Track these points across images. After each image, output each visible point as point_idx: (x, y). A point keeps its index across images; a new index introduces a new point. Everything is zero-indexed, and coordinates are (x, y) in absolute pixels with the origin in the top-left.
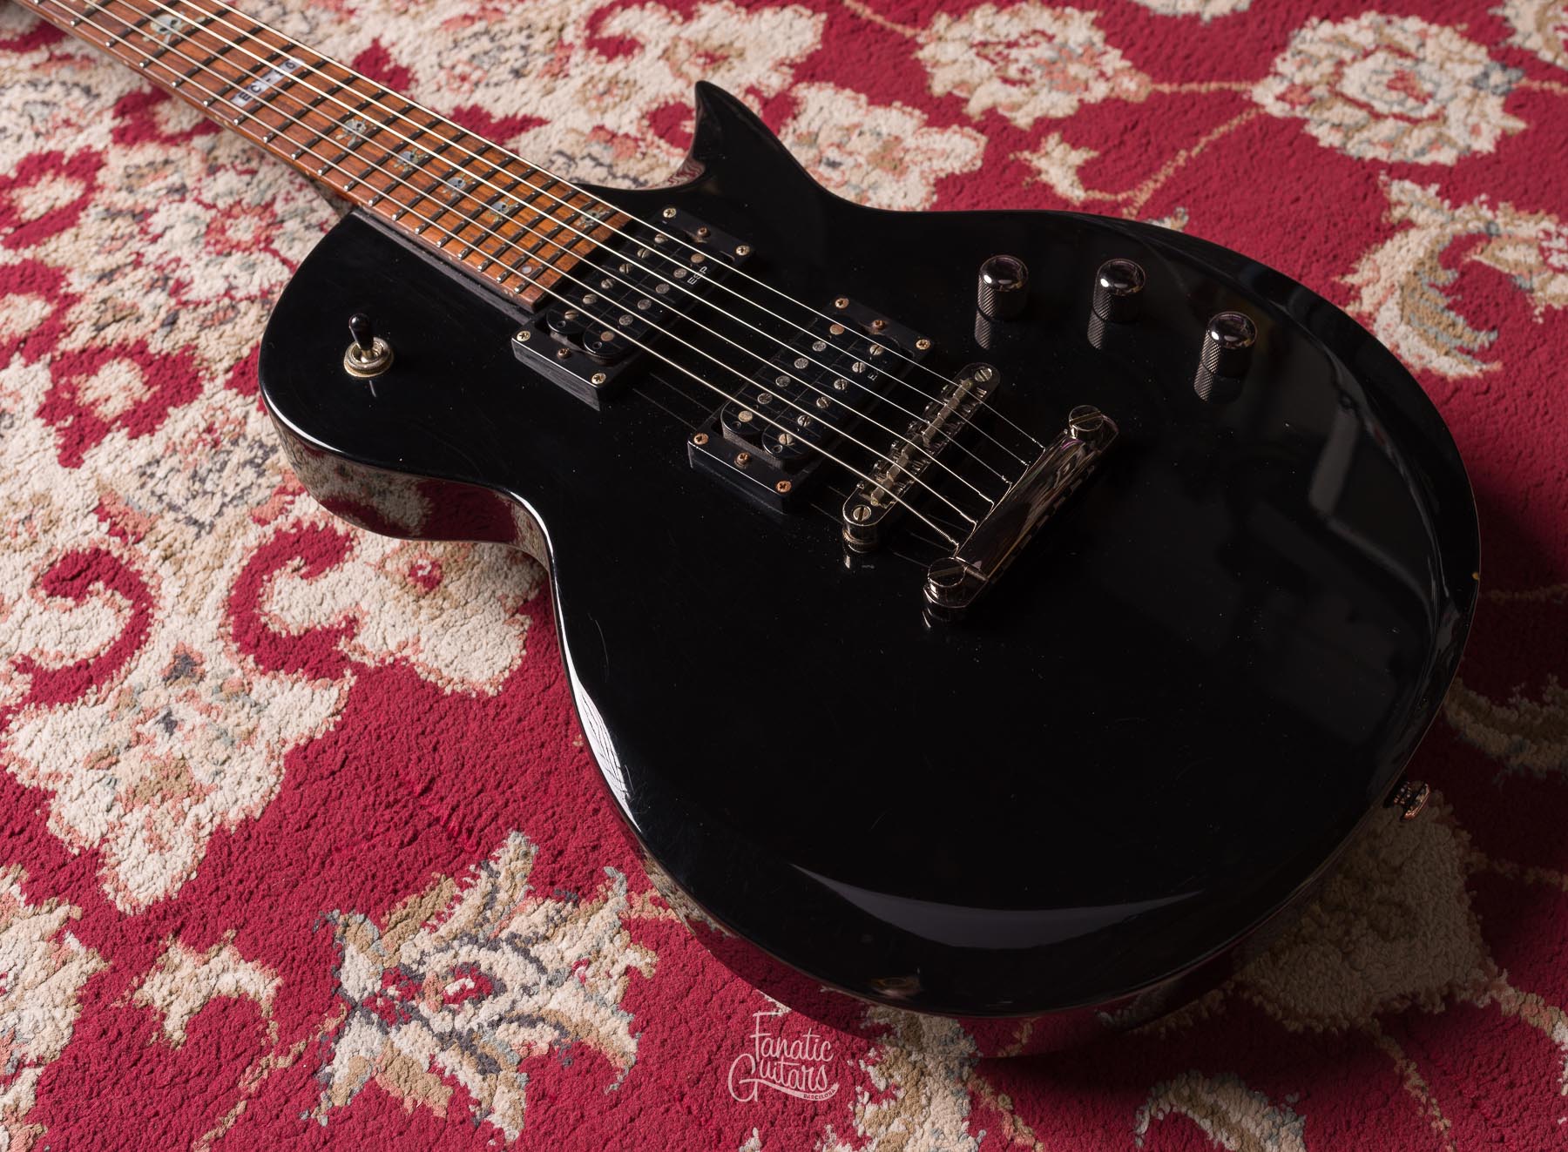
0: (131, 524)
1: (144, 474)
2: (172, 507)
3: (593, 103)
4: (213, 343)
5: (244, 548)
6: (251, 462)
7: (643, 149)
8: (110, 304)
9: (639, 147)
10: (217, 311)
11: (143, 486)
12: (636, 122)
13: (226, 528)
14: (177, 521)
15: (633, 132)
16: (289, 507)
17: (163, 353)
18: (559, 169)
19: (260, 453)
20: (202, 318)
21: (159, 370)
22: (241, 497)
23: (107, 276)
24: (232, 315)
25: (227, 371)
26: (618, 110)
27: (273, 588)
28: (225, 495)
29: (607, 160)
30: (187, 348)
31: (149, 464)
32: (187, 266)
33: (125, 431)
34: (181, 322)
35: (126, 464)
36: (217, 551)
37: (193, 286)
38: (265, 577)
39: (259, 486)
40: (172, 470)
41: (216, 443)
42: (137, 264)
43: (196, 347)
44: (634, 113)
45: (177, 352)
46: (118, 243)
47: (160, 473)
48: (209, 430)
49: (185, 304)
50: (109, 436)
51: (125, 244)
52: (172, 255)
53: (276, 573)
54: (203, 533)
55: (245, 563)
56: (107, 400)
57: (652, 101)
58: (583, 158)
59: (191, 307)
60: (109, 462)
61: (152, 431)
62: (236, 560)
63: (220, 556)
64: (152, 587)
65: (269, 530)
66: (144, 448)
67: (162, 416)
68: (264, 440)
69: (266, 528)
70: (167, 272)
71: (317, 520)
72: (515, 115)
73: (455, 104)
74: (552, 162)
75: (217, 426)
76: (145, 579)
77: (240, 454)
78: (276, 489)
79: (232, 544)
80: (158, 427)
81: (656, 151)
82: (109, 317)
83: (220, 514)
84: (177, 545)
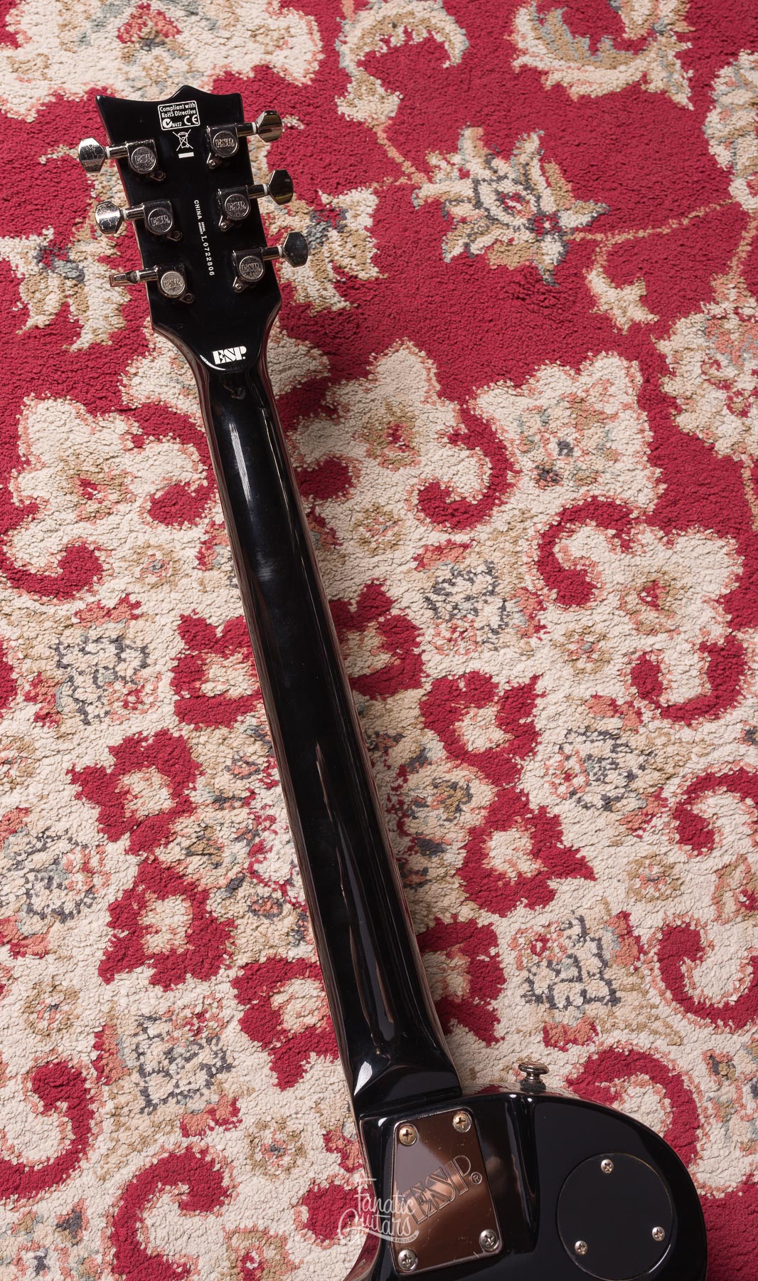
0: (111, 1065)
1: (143, 1024)
2: (141, 1071)
3: (638, 883)
4: (249, 931)
5: (162, 1147)
6: (208, 1067)
7: (638, 964)
8: (208, 834)
9: (639, 959)
10: (270, 897)
11: (136, 1035)
12: (653, 930)
13: (161, 1119)
14: (137, 1084)
15: (644, 940)
16: (208, 1132)
17: (215, 915)
18: (570, 938)
19: (219, 1064)
20: (256, 898)
21: (201, 930)
22: (185, 1097)
23: (221, 801)
24: (275, 911)
25: (242, 967)
26: (650, 907)
27: (158, 1199)
28: (177, 1086)
29: (607, 955)
30: (231, 923)
31: (150, 1018)
32: (276, 833)
33: (152, 971)
34: (241, 893)
35: (135, 1005)
36: (146, 1134)
37: (268, 855)
38: (160, 1185)
39: (202, 1095)
40: (159, 1036)
41: (199, 1031)
42: (246, 802)
43: (236, 928)
44: (657, 920)
45: (222, 920)
46: (246, 770)
47: (151, 1032)
48: (200, 1016)
49: (254, 873)
50: (139, 970)
51: (250, 775)
52: (270, 812)
53: (168, 1188)
54: (146, 1110)
55: (155, 1162)
56: (157, 932)
57: (680, 916)
58: (593, 940)
59: (255, 881)
60: (128, 996)
61: (167, 988)
62: (152, 1153)
63: (144, 1141)
64: (93, 1134)
65: (185, 1142)
66: (154, 1000)
67: (181, 979)
68: (228, 1053)
69: (184, 1139)
70: (260, 828)
71: (217, 1160)
72: (578, 850)
73: (544, 803)
74: (571, 925)
75: (207, 1016)
76: (92, 1123)
77: (205, 1056)
78: (210, 1106)
79: (157, 1137)
80: (172, 985)
81: (647, 972)
82: (200, 848)
83: (165, 1101)
84: (126, 1110)
